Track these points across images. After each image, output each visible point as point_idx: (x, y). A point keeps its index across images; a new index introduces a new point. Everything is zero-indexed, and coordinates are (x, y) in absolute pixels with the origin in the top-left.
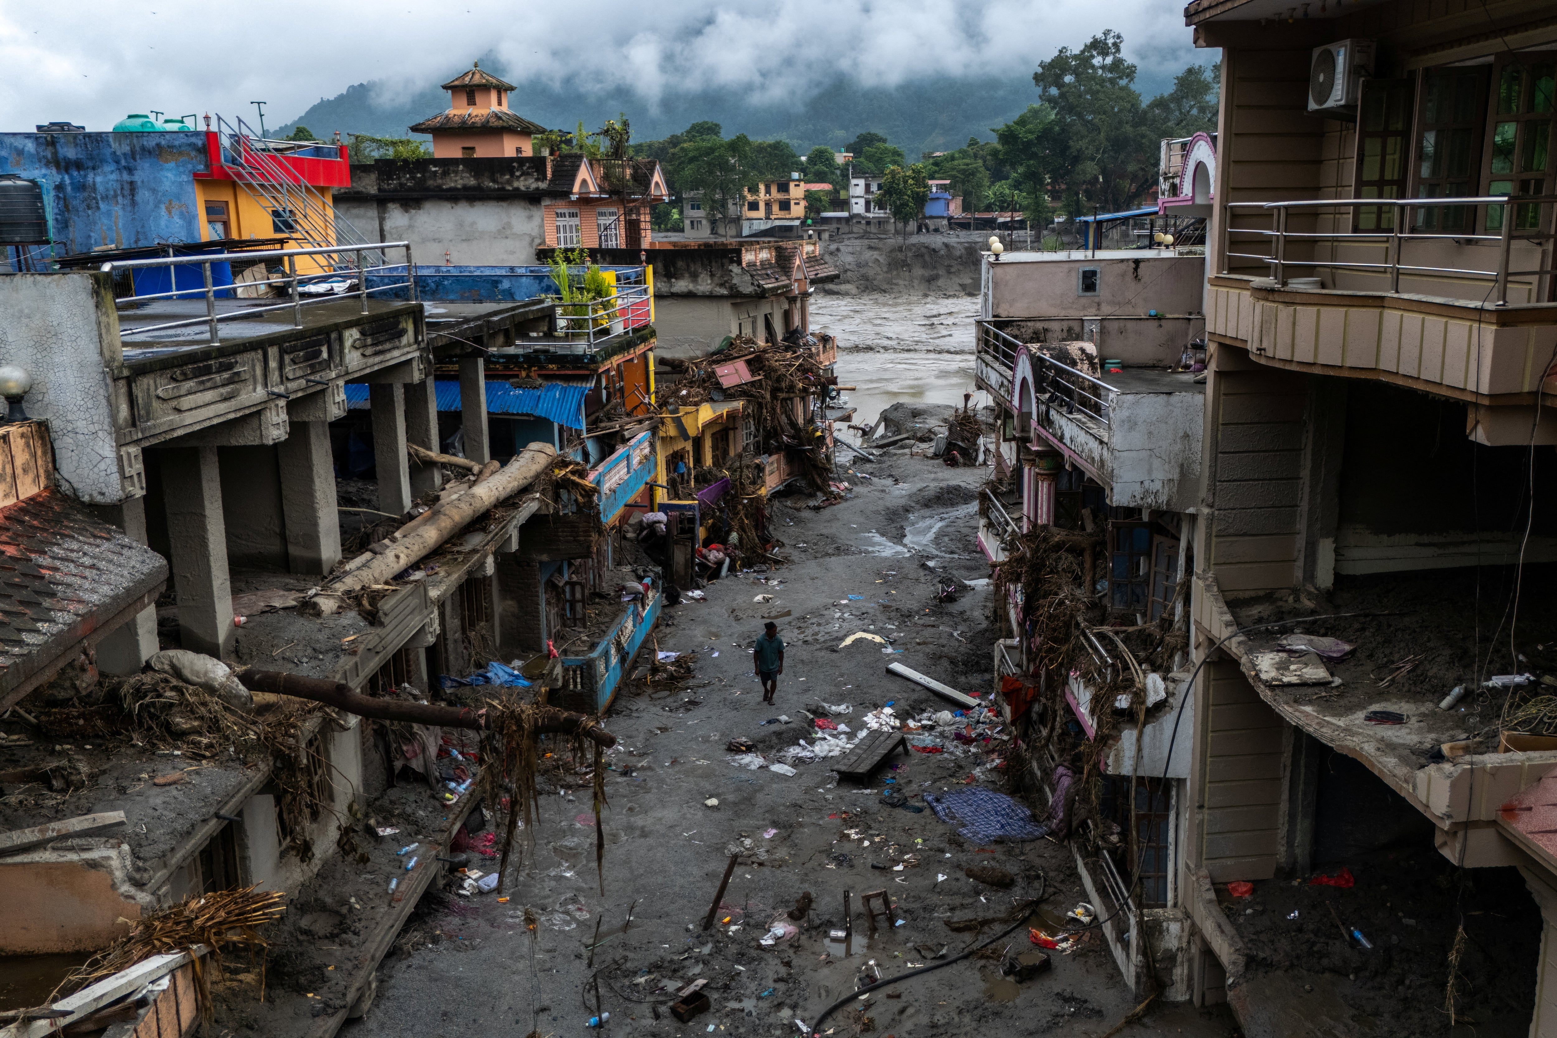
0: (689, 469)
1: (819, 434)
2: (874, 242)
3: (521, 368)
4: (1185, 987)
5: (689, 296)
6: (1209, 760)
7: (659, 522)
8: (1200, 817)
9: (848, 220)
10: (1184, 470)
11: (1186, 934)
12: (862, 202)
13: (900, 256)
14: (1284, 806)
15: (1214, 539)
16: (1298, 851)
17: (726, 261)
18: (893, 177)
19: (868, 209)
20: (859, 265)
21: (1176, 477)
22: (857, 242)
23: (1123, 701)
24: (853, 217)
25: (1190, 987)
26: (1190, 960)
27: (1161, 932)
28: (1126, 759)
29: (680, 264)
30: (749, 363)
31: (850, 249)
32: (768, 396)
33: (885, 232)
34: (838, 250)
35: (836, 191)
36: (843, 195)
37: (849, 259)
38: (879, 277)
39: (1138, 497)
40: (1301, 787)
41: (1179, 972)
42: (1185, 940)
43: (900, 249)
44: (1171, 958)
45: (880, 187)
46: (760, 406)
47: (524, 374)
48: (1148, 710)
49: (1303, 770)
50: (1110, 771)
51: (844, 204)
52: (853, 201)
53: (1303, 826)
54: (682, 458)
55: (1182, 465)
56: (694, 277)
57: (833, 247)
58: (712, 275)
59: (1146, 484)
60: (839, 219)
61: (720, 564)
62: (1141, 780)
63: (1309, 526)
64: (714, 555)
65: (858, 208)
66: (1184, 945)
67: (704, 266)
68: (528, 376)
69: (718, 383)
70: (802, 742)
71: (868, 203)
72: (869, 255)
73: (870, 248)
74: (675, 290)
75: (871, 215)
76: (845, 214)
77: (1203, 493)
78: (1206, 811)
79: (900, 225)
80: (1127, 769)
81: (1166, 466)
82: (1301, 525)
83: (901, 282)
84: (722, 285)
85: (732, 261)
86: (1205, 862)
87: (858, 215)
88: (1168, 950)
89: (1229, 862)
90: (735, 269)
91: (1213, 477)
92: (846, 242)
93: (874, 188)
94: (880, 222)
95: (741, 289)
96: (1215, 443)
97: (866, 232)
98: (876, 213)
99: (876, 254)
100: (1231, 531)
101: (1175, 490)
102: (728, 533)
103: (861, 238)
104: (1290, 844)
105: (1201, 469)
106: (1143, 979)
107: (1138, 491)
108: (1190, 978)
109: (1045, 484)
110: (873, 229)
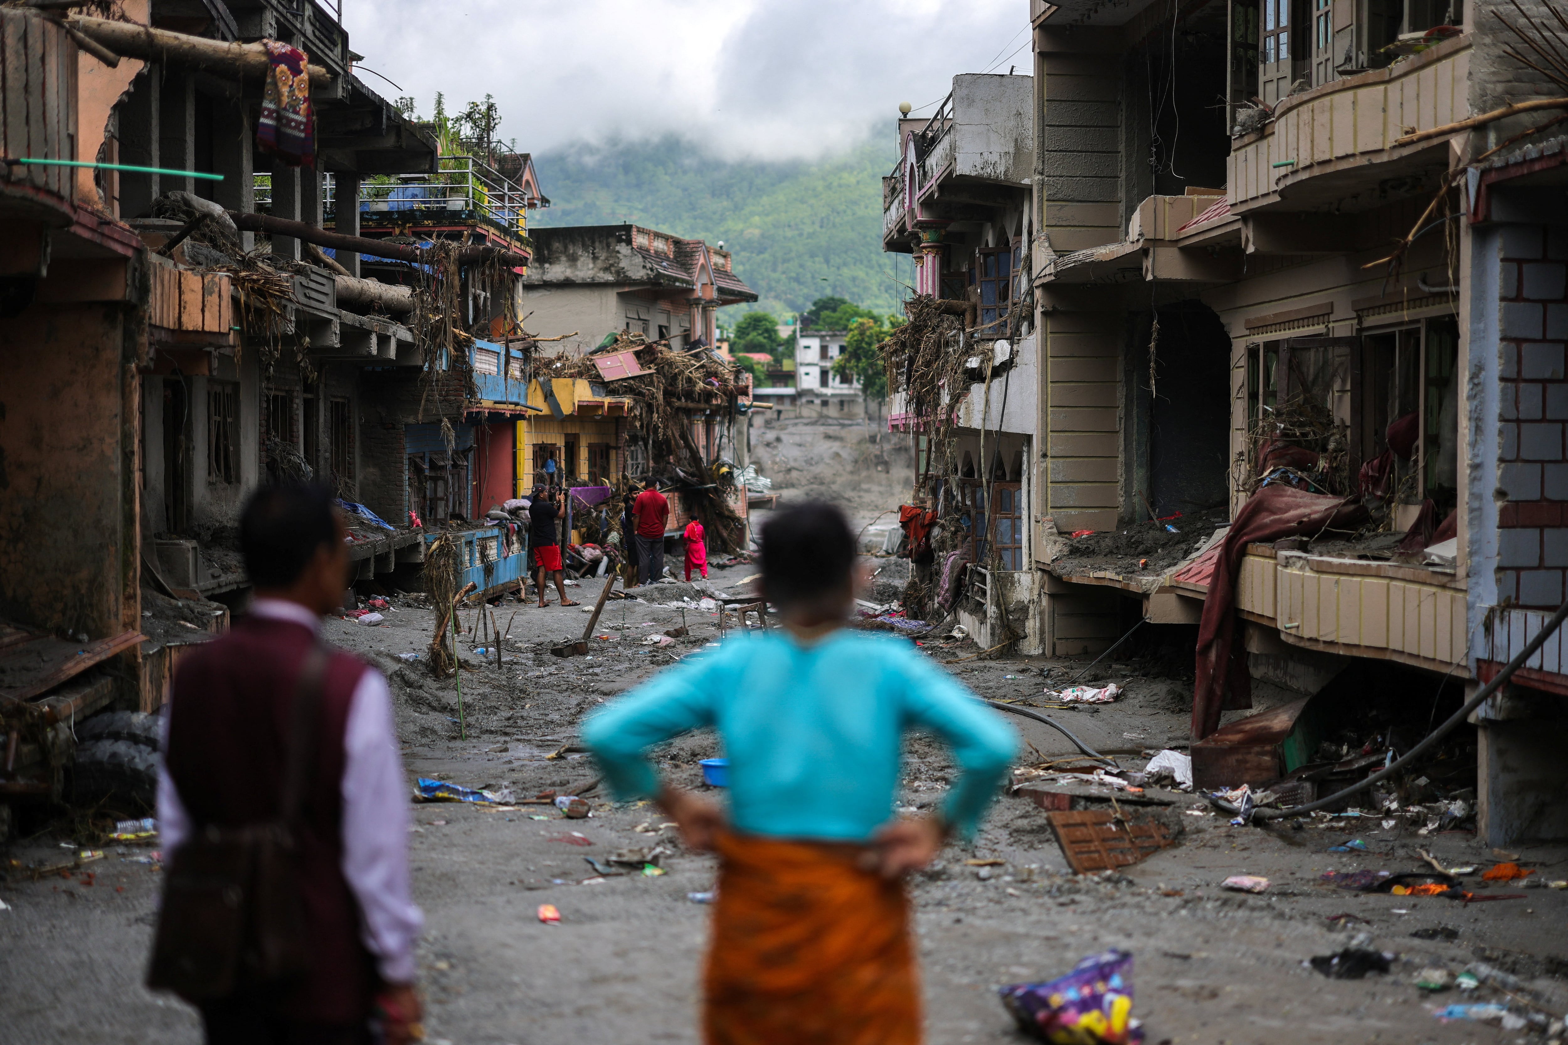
0: (560, 469)
1: (725, 470)
2: (832, 430)
3: (395, 224)
4: (1038, 641)
5: (567, 285)
6: (1049, 409)
7: (523, 508)
8: (1044, 465)
9: (793, 398)
10: (1018, 144)
11: (1037, 586)
12: (815, 372)
13: (875, 449)
14: (1121, 458)
15: (1045, 203)
16: (1136, 500)
17: (612, 240)
18: (862, 333)
19: (824, 382)
20: (809, 462)
21: (1012, 150)
22: (809, 429)
23: (973, 363)
24: (800, 394)
25: (1042, 641)
26: (1041, 613)
27: (1013, 584)
28: (975, 412)
29: (556, 245)
30: (637, 354)
31: (797, 439)
32: (660, 397)
33: (851, 416)
34: (778, 440)
35: (778, 361)
36: (787, 365)
37: (796, 452)
38: (839, 480)
39: (979, 168)
40: (1135, 437)
41: (1032, 625)
42: (1036, 592)
43: (873, 439)
44: (1023, 609)
45: (842, 349)
46: (650, 407)
47: (397, 231)
48: (994, 368)
49: (1135, 420)
50: (962, 423)
51: (789, 378)
52: (802, 370)
53: (1139, 475)
54: (552, 455)
55: (1016, 140)
56: (573, 260)
57: (770, 436)
58: (595, 258)
59: (985, 155)
60: (780, 398)
61: (596, 562)
62: (988, 433)
63: (1127, 192)
64: (589, 553)
65: (809, 380)
66: (1035, 597)
67: (585, 247)
68: (401, 233)
69: (599, 376)
70: (686, 598)
71: (824, 373)
72: (825, 448)
73: (828, 437)
74: (547, 277)
75: (828, 391)
76: (790, 391)
77: (1035, 163)
78: (1049, 460)
79: (873, 406)
80: (976, 423)
81: (1002, 140)
82: (1122, 194)
83: (875, 488)
84: (606, 269)
85: (620, 240)
86: (1050, 511)
87: (809, 392)
88: (1018, 602)
89: (1073, 512)
90: (623, 249)
91: (1042, 144)
92: (791, 429)
93: (834, 351)
94: (843, 402)
95: (629, 274)
96: (1042, 117)
97: (821, 416)
98: (836, 387)
99: (836, 446)
100: (1060, 196)
101: (1011, 162)
102: (606, 535)
103: (814, 423)
104: (1128, 494)
105: (1032, 144)
106: (998, 631)
107: (979, 163)
108: (1042, 632)
109: (930, 257)
110: (832, 411)
